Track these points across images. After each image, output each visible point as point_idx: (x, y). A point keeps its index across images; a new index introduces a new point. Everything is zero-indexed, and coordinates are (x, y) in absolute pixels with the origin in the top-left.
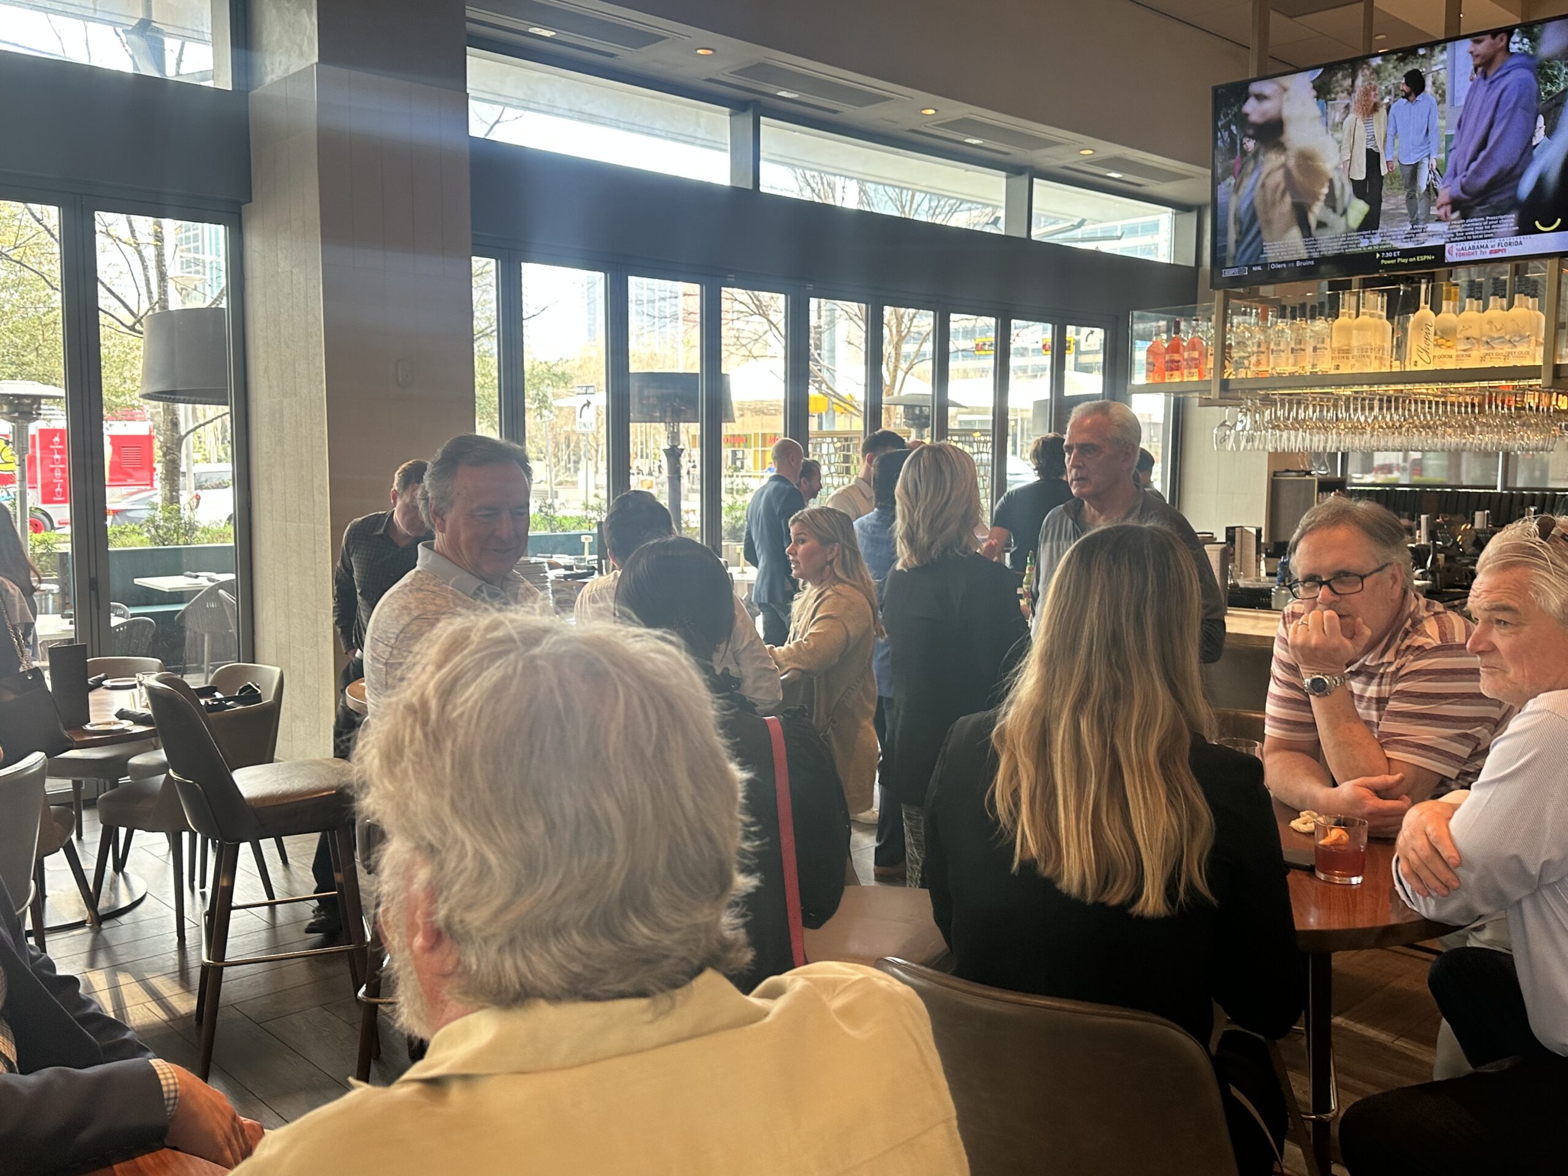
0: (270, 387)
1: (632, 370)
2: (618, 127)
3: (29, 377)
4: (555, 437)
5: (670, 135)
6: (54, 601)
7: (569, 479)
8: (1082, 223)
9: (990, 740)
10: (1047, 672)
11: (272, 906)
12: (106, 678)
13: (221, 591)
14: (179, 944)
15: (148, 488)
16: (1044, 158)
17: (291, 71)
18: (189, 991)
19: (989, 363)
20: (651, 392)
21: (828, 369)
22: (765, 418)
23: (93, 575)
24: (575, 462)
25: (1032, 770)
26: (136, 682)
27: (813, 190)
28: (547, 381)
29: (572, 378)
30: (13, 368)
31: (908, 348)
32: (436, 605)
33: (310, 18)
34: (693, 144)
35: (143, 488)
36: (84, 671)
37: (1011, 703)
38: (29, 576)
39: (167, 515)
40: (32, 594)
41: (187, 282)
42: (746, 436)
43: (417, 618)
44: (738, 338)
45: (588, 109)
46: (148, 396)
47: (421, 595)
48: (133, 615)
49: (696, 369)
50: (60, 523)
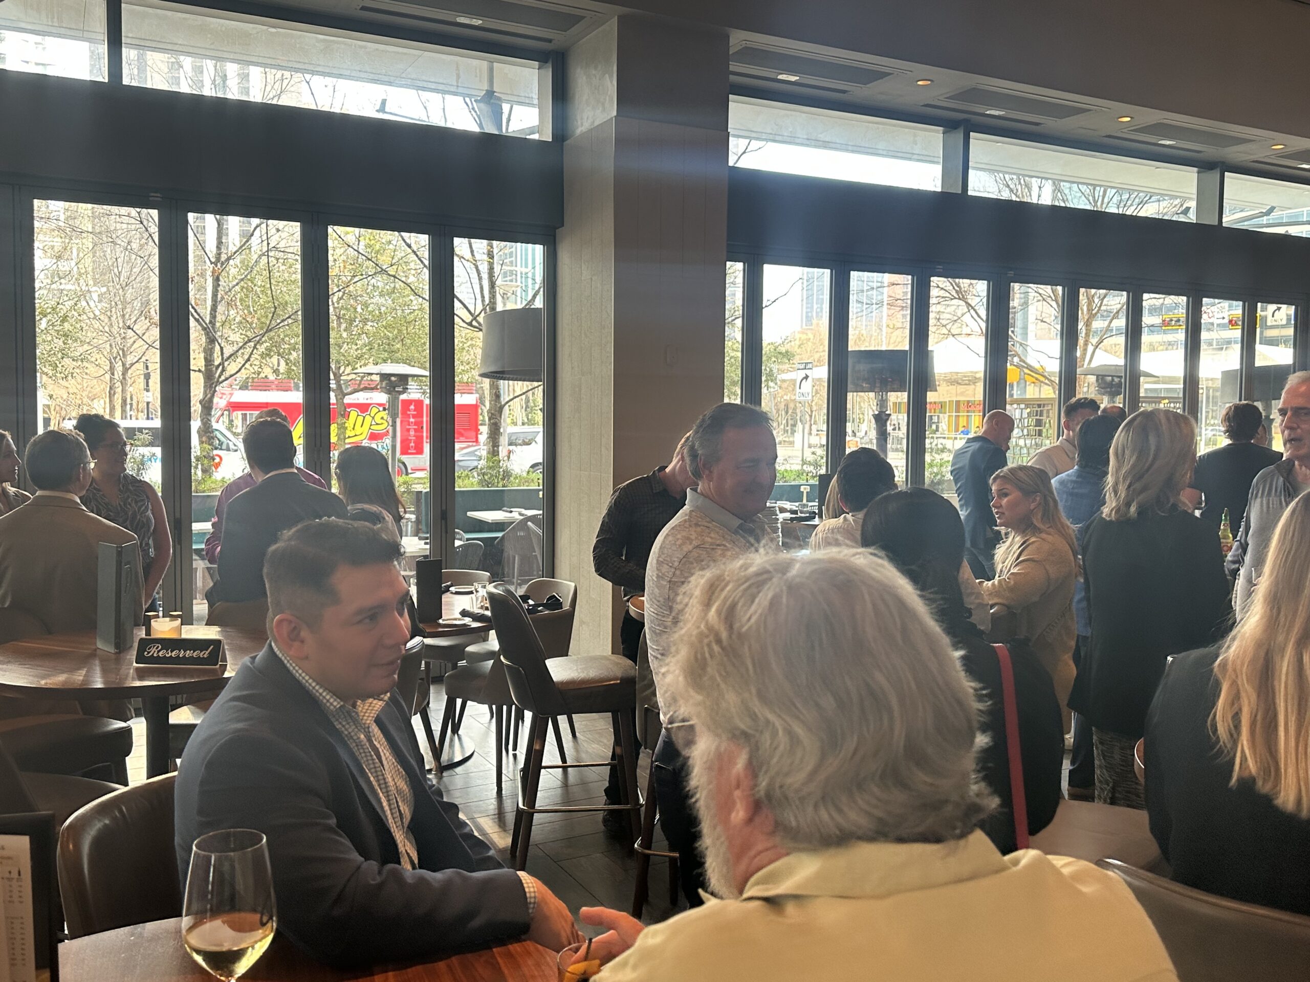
0: (572, 368)
1: (850, 349)
2: (847, 150)
3: (397, 361)
4: (776, 405)
5: (890, 153)
6: (412, 527)
7: (787, 439)
8: (1272, 209)
9: (1212, 670)
10: (1271, 610)
11: (565, 768)
12: (452, 586)
13: (529, 523)
14: (497, 793)
15: (474, 444)
16: (1235, 153)
17: (596, 123)
18: (505, 831)
19: (1181, 336)
20: (863, 367)
21: (1021, 344)
22: (959, 387)
23: (444, 508)
24: (792, 425)
25: (1254, 697)
26: (473, 589)
27: (1011, 191)
28: (773, 359)
29: (794, 356)
30: (386, 354)
31: (1098, 324)
32: (711, 538)
33: (611, 82)
34: (910, 159)
35: (471, 444)
36: (439, 578)
37: (1234, 639)
38: (398, 508)
39: (491, 464)
40: (399, 521)
41: (507, 289)
42: (941, 403)
43: (697, 547)
44: (939, 319)
45: (822, 137)
46: (483, 375)
47: (699, 529)
48: (468, 539)
49: (907, 348)
50: (412, 470)
